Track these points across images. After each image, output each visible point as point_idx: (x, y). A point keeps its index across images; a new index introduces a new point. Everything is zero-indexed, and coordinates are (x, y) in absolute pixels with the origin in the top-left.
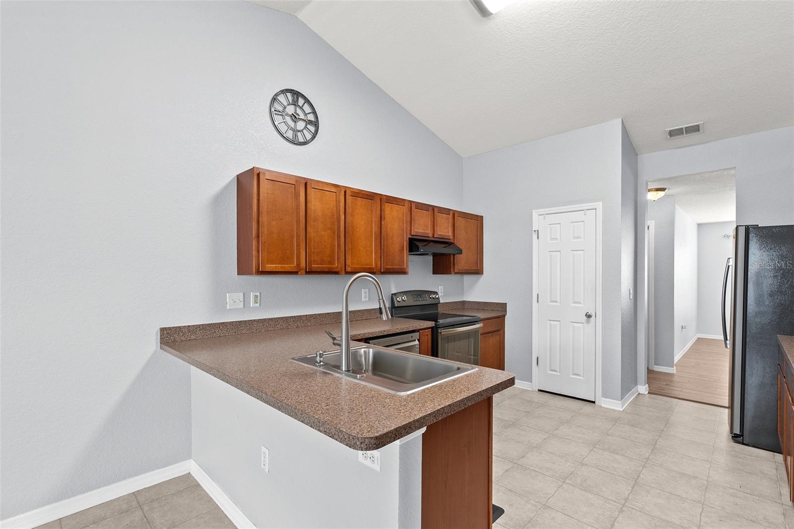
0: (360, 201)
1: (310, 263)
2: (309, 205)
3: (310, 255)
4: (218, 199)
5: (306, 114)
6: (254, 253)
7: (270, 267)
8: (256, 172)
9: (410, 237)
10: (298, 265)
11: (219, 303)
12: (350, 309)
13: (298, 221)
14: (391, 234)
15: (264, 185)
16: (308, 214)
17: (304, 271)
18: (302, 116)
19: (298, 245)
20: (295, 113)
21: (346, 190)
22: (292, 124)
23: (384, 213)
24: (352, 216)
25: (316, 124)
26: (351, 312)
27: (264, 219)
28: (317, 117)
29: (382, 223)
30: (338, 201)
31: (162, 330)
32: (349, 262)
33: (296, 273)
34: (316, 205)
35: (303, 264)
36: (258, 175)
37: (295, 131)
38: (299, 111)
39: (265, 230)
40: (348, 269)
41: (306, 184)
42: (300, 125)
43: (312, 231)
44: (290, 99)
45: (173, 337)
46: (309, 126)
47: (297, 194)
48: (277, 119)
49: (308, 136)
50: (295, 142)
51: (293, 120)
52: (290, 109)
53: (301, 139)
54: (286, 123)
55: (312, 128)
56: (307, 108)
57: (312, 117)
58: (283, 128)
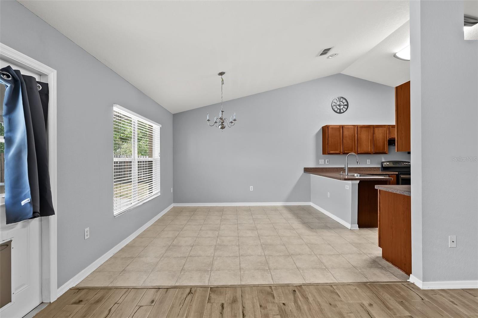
0: (363, 129)
1: (344, 151)
2: (344, 133)
3: (344, 149)
4: (317, 134)
5: (343, 103)
6: (327, 148)
7: (332, 152)
8: (327, 126)
9: (389, 139)
10: (340, 151)
11: (318, 162)
13: (340, 139)
14: (378, 139)
15: (330, 130)
16: (343, 136)
17: (342, 153)
18: (342, 104)
19: (340, 145)
20: (340, 107)
21: (357, 126)
22: (339, 107)
23: (375, 131)
24: (360, 134)
25: (347, 105)
27: (330, 139)
28: (348, 103)
29: (374, 135)
30: (354, 131)
31: (304, 168)
32: (359, 150)
33: (339, 154)
34: (346, 133)
35: (342, 151)
36: (328, 127)
37: (340, 110)
38: (341, 103)
39: (330, 142)
40: (359, 152)
41: (343, 127)
42: (342, 107)
43: (344, 141)
44: (338, 100)
45: (307, 170)
46: (345, 107)
47: (340, 131)
48: (334, 107)
49: (344, 110)
50: (340, 113)
51: (339, 106)
52: (338, 103)
53: (342, 111)
54: (337, 108)
55: (346, 107)
56: (344, 101)
57: (346, 103)
58: (336, 109)
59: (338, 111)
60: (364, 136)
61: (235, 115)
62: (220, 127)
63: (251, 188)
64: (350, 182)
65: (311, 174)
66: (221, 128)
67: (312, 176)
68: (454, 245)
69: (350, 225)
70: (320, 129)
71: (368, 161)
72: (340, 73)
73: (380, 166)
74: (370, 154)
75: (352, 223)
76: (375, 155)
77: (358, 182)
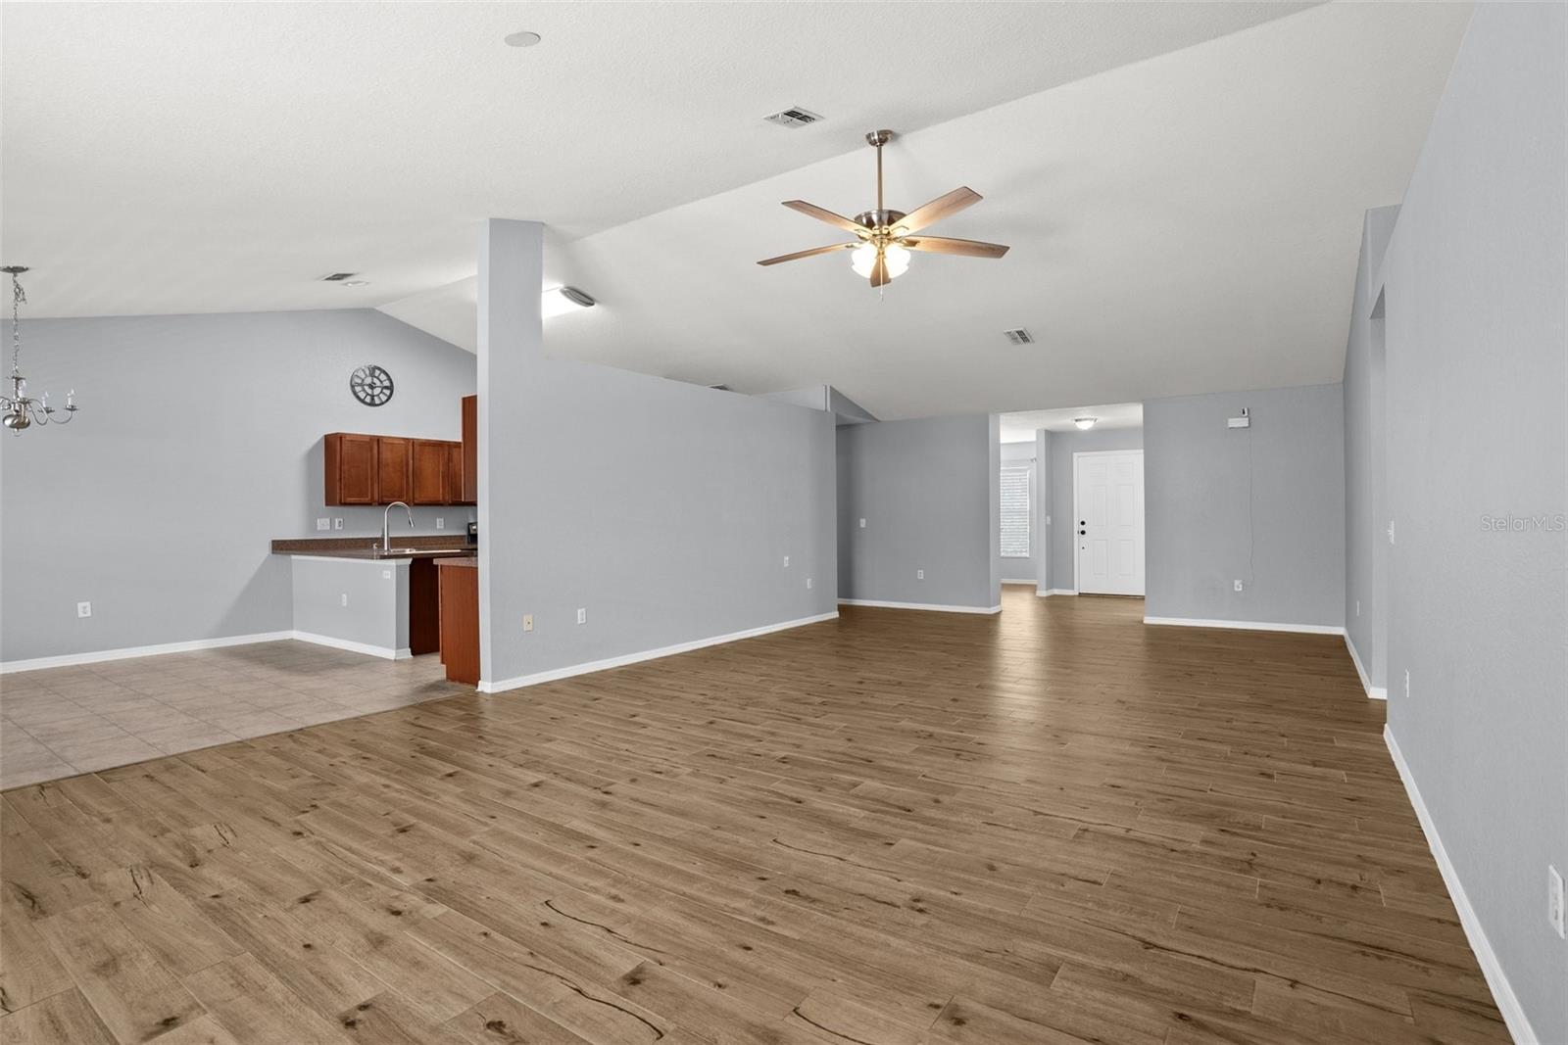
0: (427, 449)
2: (380, 456)
3: (380, 492)
4: (310, 454)
5: (381, 382)
6: (338, 491)
7: (349, 500)
8: (339, 435)
10: (372, 498)
11: (312, 526)
12: (391, 536)
13: (372, 468)
15: (346, 444)
16: (380, 461)
17: (377, 504)
18: (378, 383)
19: (372, 485)
20: (372, 390)
21: (413, 442)
22: (370, 391)
23: (453, 456)
24: (420, 460)
25: (391, 388)
26: (391, 538)
27: (345, 467)
28: (391, 383)
30: (406, 451)
31: (273, 541)
32: (417, 496)
33: (369, 505)
34: (387, 455)
35: (376, 498)
36: (341, 438)
37: (373, 397)
38: (375, 380)
39: (346, 476)
40: (416, 502)
41: (378, 440)
42: (377, 391)
43: (383, 474)
44: (368, 372)
45: (281, 547)
46: (384, 391)
47: (371, 449)
48: (358, 389)
49: (384, 398)
50: (372, 404)
51: (372, 386)
52: (368, 380)
53: (377, 401)
54: (364, 390)
55: (388, 392)
56: (383, 377)
57: (387, 383)
58: (362, 395)
59: (368, 399)
60: (429, 465)
61: (71, 396)
62: (8, 422)
63: (84, 609)
64: (393, 563)
65: (294, 557)
66: (12, 426)
67: (296, 558)
68: (530, 627)
69: (394, 651)
70: (319, 442)
71: (440, 522)
72: (373, 309)
73: (464, 533)
74: (441, 505)
75: (399, 647)
76: (451, 508)
77: (409, 561)
